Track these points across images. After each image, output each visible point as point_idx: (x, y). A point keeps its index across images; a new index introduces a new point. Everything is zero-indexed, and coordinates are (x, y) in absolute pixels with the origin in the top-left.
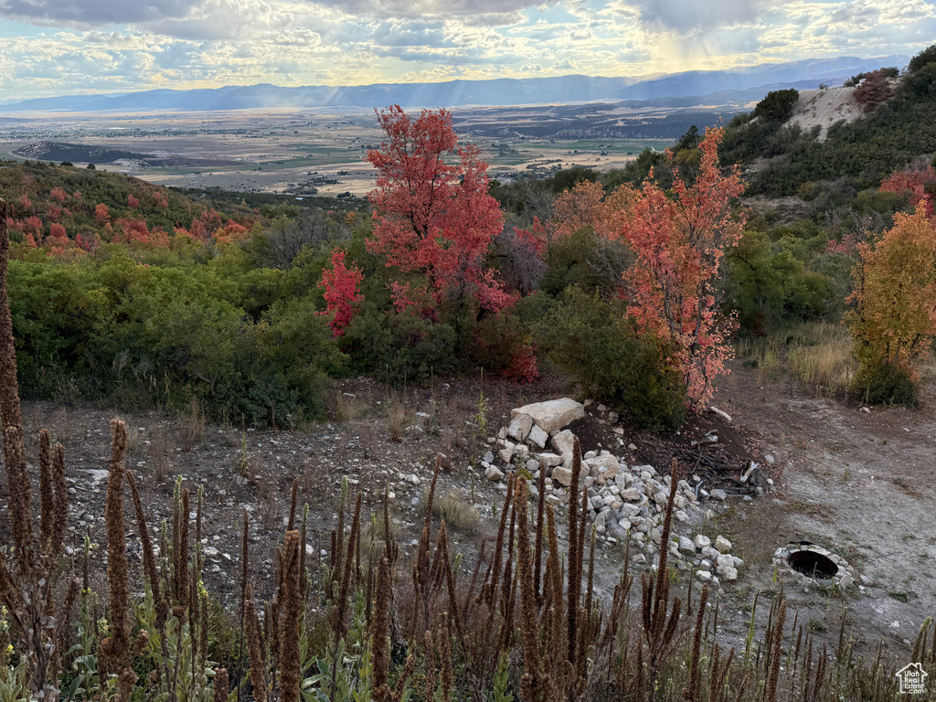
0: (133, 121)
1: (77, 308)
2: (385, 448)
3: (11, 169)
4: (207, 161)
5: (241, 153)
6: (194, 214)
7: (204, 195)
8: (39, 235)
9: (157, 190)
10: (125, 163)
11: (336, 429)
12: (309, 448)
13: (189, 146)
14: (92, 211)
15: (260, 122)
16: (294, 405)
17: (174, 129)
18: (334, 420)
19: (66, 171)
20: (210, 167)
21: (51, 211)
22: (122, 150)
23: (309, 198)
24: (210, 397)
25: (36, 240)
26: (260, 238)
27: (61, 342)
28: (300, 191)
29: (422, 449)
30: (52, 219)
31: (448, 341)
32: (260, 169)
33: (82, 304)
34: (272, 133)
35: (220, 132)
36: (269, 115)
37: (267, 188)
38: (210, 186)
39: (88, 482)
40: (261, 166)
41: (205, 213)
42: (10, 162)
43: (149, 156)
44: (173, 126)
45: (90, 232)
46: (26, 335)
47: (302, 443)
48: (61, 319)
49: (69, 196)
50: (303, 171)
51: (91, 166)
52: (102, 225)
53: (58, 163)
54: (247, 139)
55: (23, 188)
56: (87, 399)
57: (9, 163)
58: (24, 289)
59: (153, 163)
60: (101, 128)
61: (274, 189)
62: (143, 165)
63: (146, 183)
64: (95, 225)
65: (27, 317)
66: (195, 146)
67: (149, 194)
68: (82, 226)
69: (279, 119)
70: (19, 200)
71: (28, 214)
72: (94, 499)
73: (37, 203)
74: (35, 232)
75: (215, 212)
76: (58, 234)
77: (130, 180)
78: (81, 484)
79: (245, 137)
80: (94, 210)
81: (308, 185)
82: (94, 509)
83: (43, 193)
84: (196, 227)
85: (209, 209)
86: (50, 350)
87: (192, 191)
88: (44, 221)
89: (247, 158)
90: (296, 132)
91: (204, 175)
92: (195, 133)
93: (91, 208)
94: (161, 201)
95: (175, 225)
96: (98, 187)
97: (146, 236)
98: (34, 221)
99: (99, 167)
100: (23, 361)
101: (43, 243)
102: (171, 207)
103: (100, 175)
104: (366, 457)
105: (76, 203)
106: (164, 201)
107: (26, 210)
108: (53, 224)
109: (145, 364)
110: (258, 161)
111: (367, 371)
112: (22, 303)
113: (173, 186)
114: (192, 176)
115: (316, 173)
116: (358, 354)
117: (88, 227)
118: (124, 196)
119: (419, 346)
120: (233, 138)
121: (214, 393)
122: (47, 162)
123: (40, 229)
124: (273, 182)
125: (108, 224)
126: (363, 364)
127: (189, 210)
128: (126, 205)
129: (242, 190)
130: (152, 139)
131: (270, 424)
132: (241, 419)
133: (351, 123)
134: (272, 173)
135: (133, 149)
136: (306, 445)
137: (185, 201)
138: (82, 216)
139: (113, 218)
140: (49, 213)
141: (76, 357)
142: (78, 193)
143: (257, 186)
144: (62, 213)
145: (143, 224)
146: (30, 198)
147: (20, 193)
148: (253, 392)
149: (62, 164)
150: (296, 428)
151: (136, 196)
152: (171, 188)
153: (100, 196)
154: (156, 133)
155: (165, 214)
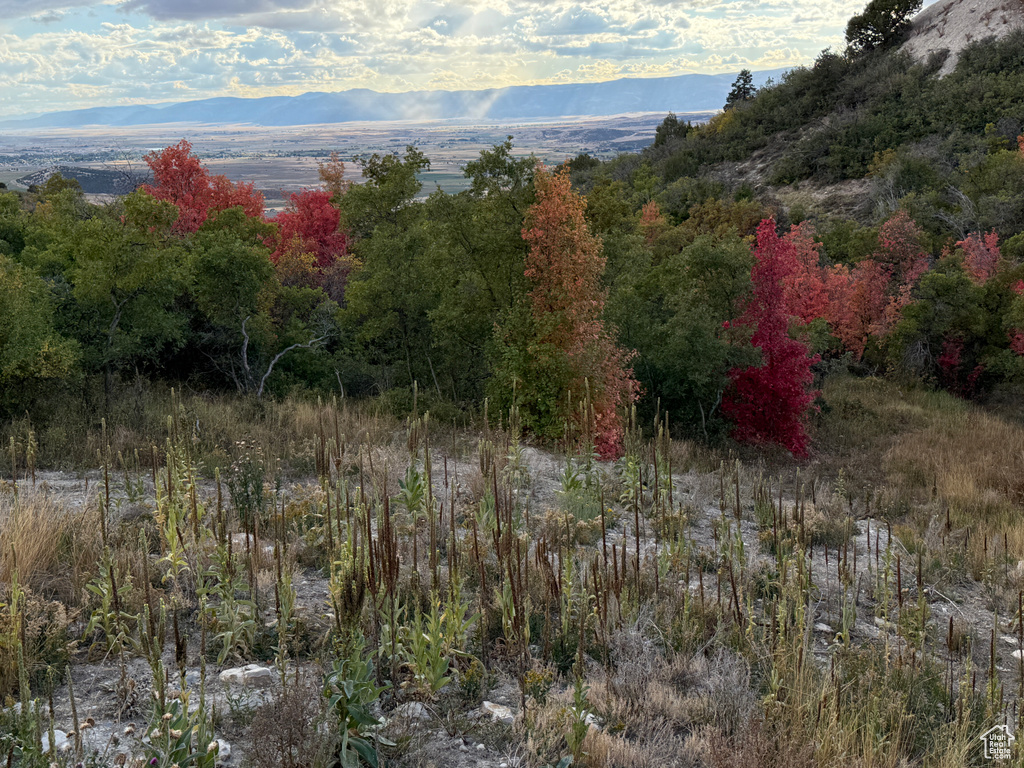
13: (250, 173)
15: (350, 141)
17: (233, 150)
20: (273, 201)
35: (295, 154)
44: (233, 146)
60: (137, 148)
66: (258, 173)
69: (377, 136)
120: (309, 162)
133: (473, 140)
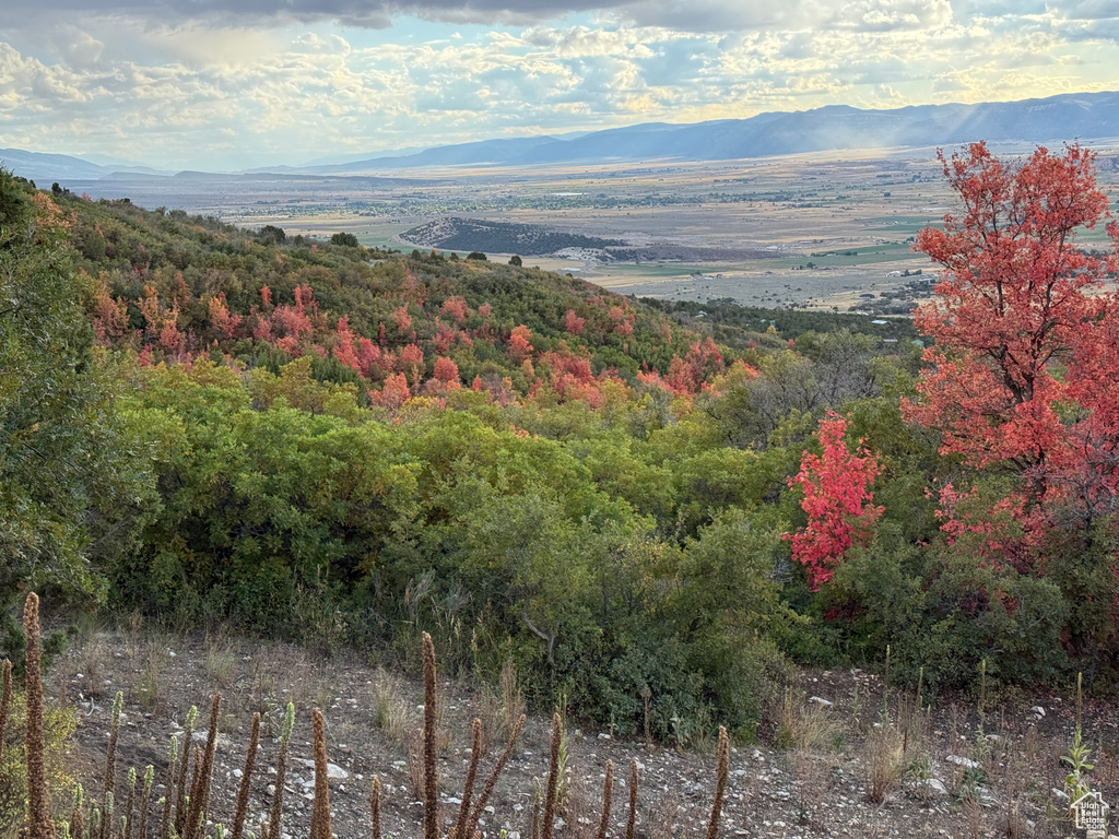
0: (595, 181)
1: (369, 494)
2: (849, 812)
3: (390, 265)
4: (716, 252)
5: (778, 236)
6: (675, 348)
7: (701, 314)
8: (417, 377)
9: (617, 304)
10: (574, 253)
11: (767, 762)
12: (699, 786)
13: (686, 225)
14: (504, 338)
15: (820, 179)
16: (690, 703)
17: (663, 194)
18: (773, 745)
19: (473, 268)
20: (719, 263)
21: (439, 337)
22: (571, 233)
23: (900, 321)
24: (542, 666)
25: (410, 384)
26: (740, 392)
27: (337, 548)
28: (883, 308)
29: (927, 826)
30: (440, 350)
31: (1047, 614)
32: (810, 266)
33: (378, 488)
34: (841, 198)
35: (745, 198)
36: (839, 163)
37: (820, 301)
38: (715, 297)
39: (301, 780)
40: (813, 260)
41: (696, 348)
42: (390, 252)
43: (615, 243)
44: (662, 189)
45: (496, 375)
46: (284, 530)
47: (690, 775)
48: (341, 510)
49: (472, 312)
50: (894, 268)
51: (516, 261)
52: (518, 363)
53: (463, 254)
54: (793, 210)
55: (402, 295)
56: (356, 647)
57: (388, 254)
58: (292, 456)
59: (621, 256)
60: (541, 194)
61: (834, 304)
62: (604, 259)
63: (602, 291)
64: (507, 362)
65: (292, 501)
66: (697, 225)
67: (603, 311)
68: (485, 365)
69: (856, 172)
70: (393, 316)
71: (404, 340)
72: (301, 810)
73: (420, 323)
74: (410, 371)
75: (714, 345)
76: (445, 377)
77: (577, 284)
78: (290, 782)
79: (789, 207)
80: (508, 336)
81: (901, 295)
82: (297, 826)
83: (433, 304)
84: (677, 372)
85: (704, 339)
86: (318, 559)
87: (682, 305)
88: (427, 354)
89: (789, 245)
90: (888, 195)
91: (706, 276)
92: (701, 201)
93: (505, 332)
94: (622, 322)
95: (641, 368)
96: (520, 296)
97: (587, 385)
98: (411, 353)
99: (528, 263)
100: (275, 575)
101: (420, 390)
102: (637, 335)
103: (528, 276)
104: (803, 822)
105: (480, 323)
106: (627, 323)
107: (401, 333)
108: (441, 358)
109: (456, 599)
110: (808, 252)
111: (870, 660)
112: (285, 477)
113: (649, 296)
114: (687, 279)
115: (919, 273)
116: (856, 624)
117: (495, 365)
118: (561, 312)
119: (983, 622)
120: (766, 209)
121: (551, 659)
122: (447, 253)
123: (419, 367)
124: (833, 290)
125: (528, 362)
126: (863, 644)
127: (669, 341)
128: (562, 328)
129: (771, 306)
130: (624, 212)
131: (641, 730)
132: (590, 714)
134: (833, 274)
135: (590, 230)
136: (697, 780)
137: (664, 325)
138: (487, 345)
139: (538, 351)
140: (436, 340)
141: (358, 575)
142: (486, 307)
143: (801, 298)
144: (457, 340)
145: (586, 363)
146: (410, 312)
147: (396, 305)
148: (618, 666)
149: (470, 257)
150: (688, 746)
151: (580, 313)
152: (645, 300)
153: (522, 312)
154: (631, 202)
155: (626, 346)
